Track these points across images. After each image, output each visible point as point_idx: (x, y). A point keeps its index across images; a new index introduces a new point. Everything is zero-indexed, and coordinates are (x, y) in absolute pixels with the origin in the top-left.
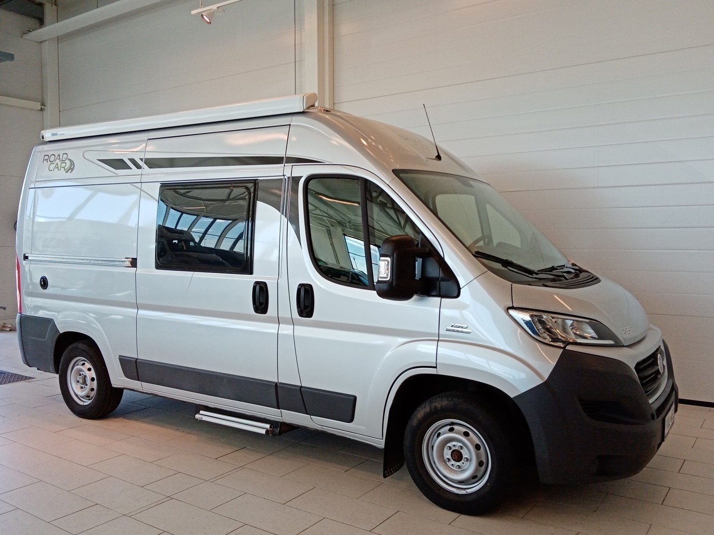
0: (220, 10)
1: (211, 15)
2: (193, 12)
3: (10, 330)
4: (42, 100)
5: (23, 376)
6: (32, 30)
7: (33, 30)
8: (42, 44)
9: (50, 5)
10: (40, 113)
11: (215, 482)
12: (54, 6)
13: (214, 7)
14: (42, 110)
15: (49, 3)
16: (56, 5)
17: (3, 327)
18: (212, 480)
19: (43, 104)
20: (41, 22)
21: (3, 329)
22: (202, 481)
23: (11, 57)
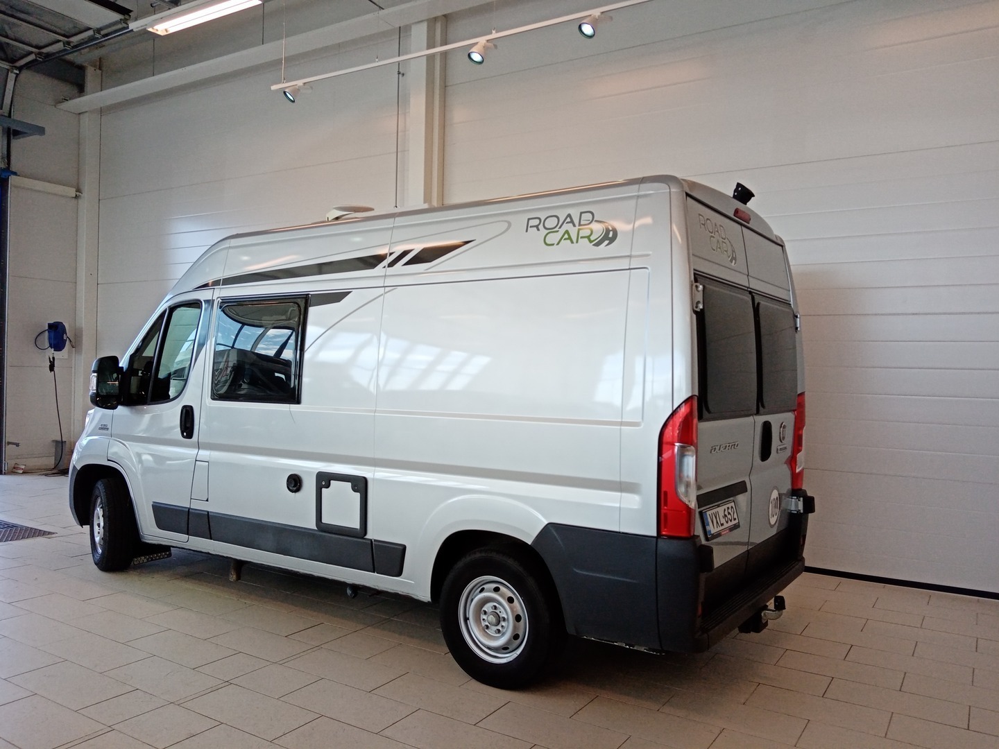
0: (306, 86)
1: (296, 91)
2: (274, 88)
3: (23, 473)
4: (78, 184)
5: (40, 530)
6: (68, 99)
7: (70, 99)
8: (81, 115)
9: (93, 69)
10: (74, 201)
11: (286, 664)
12: (99, 72)
13: (300, 83)
14: (77, 197)
15: (92, 66)
16: (100, 69)
17: (14, 468)
18: (281, 663)
19: (78, 190)
20: (81, 89)
21: (15, 470)
22: (268, 663)
23: (41, 131)
